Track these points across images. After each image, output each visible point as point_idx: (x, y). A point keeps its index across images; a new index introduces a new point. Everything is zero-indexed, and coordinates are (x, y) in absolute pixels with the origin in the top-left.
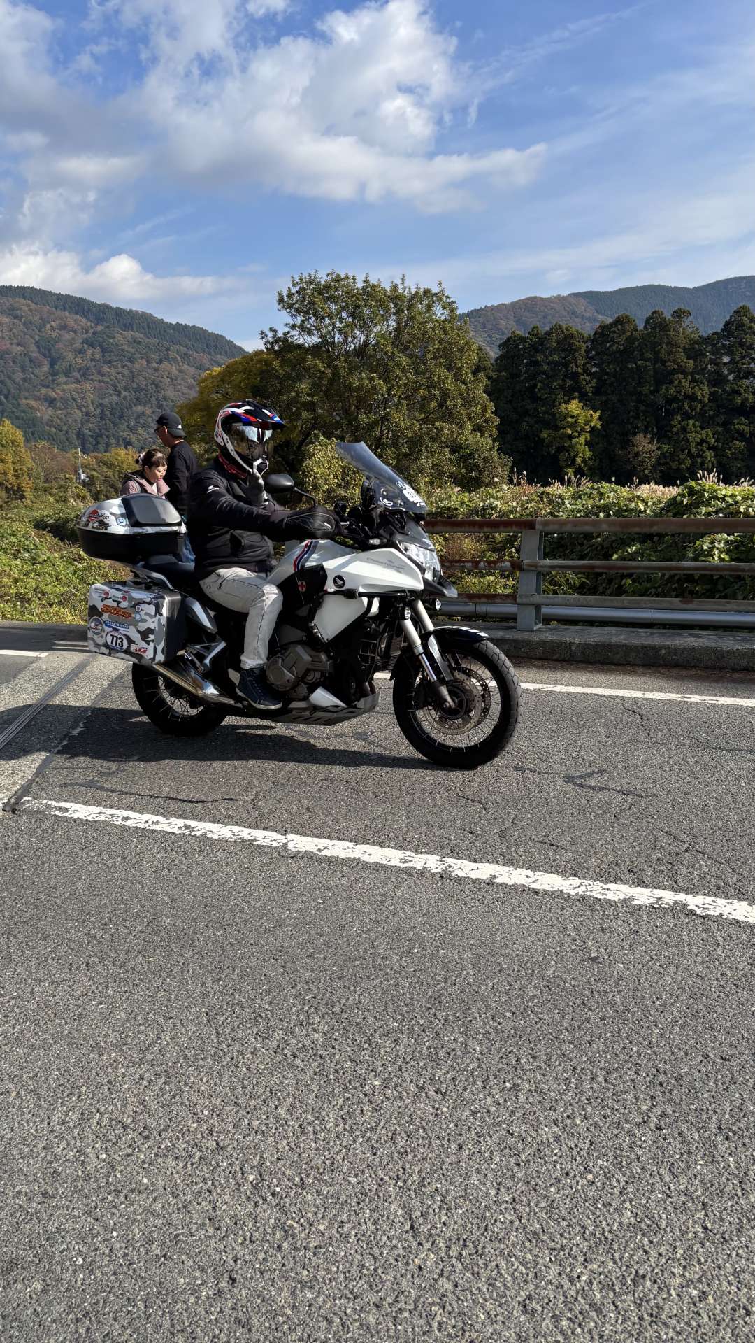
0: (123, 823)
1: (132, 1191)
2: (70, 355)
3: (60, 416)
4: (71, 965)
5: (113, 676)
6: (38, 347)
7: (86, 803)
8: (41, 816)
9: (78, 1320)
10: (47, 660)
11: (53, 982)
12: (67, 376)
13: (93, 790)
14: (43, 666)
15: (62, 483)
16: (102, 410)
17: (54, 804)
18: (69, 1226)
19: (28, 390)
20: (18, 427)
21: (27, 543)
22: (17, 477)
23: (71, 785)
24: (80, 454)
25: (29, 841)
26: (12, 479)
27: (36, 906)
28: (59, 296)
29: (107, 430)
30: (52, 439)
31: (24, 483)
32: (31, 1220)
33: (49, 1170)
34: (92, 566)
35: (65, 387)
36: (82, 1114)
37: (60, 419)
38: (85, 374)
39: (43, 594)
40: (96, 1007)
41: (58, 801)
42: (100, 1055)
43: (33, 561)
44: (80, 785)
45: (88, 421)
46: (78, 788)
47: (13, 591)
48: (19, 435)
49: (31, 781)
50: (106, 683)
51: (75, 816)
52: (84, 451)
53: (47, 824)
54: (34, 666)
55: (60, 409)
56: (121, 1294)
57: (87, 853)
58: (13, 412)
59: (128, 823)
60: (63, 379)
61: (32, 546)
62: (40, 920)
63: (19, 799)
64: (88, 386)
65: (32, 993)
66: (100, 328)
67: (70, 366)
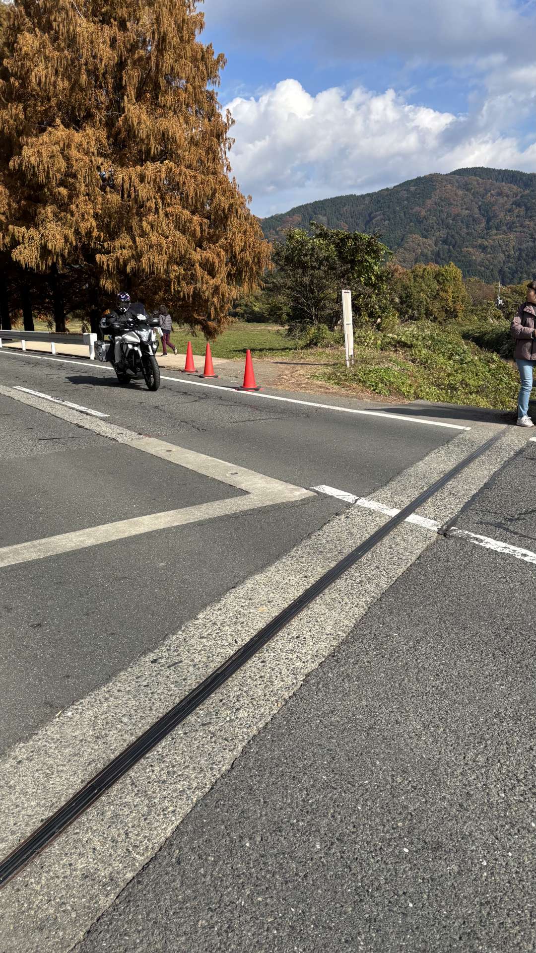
0: (522, 558)
1: (524, 828)
2: (502, 215)
3: (489, 259)
4: (482, 651)
5: (517, 449)
6: (480, 210)
7: (495, 538)
8: (464, 542)
9: (482, 904)
10: (470, 433)
11: (469, 661)
12: (497, 229)
13: (501, 530)
14: (468, 437)
15: (485, 306)
16: (520, 254)
17: (473, 535)
18: (477, 834)
19: (469, 241)
20: (459, 267)
21: (458, 349)
22: (454, 302)
23: (485, 523)
24: (500, 285)
25: (455, 558)
26: (451, 304)
27: (459, 604)
28: (500, 171)
29: (521, 268)
30: (481, 275)
31: (458, 306)
32: (452, 820)
33: (465, 790)
34: (500, 367)
35: (495, 237)
36: (487, 759)
37: (489, 261)
38: (511, 227)
39: (467, 385)
40: (499, 687)
41: (476, 533)
42: (502, 722)
43: (461, 362)
44: (492, 525)
45: (509, 262)
46: (490, 527)
47: (446, 382)
48: (459, 272)
49: (458, 516)
50: (512, 453)
51: (488, 546)
52: (503, 284)
53: (468, 548)
54: (462, 435)
55: (489, 253)
56: (513, 899)
57: (496, 574)
58: (457, 257)
59: (526, 559)
60: (495, 231)
61: (462, 351)
62: (461, 615)
63: (449, 527)
64: (512, 236)
65: (455, 665)
66: (527, 192)
67: (501, 222)
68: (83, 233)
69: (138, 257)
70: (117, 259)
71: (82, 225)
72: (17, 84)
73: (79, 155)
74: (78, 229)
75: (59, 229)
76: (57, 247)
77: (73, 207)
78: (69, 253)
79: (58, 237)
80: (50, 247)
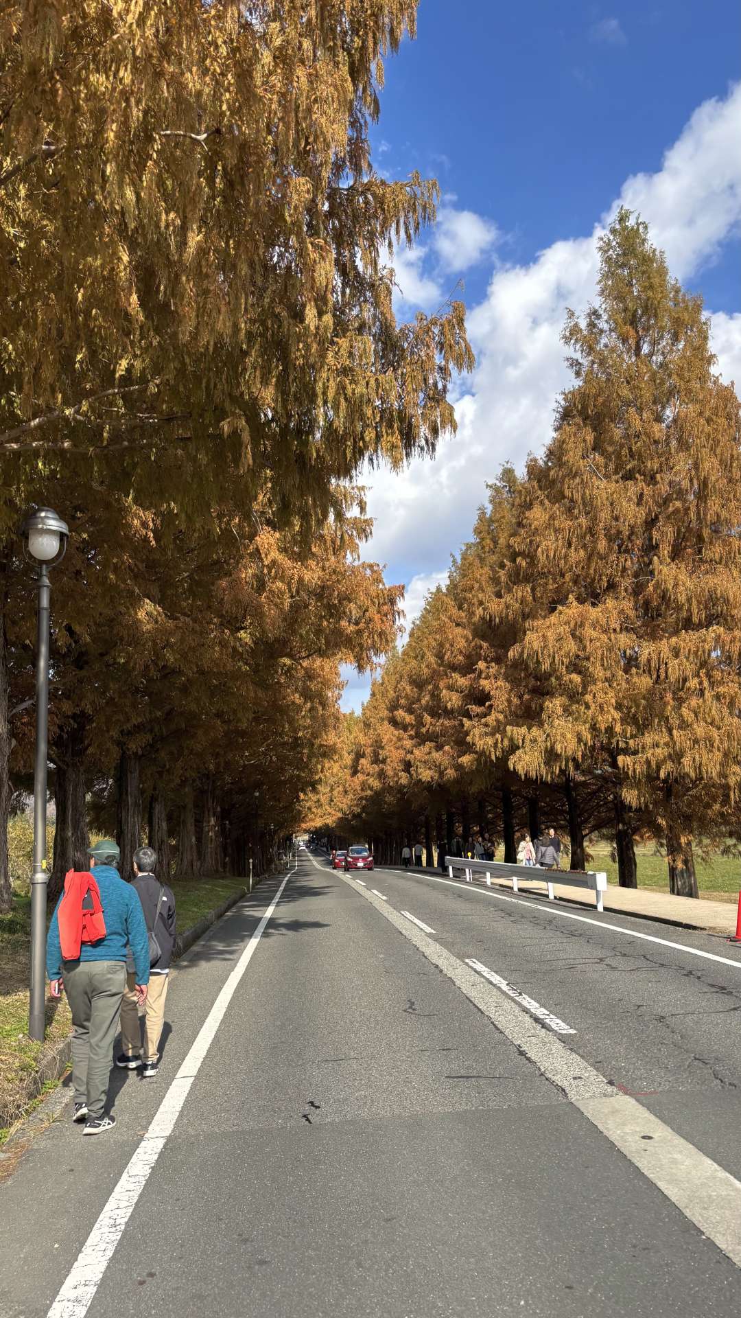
68: (603, 728)
69: (677, 757)
70: (648, 762)
71: (600, 718)
72: (524, 564)
73: (594, 634)
74: (595, 724)
75: (570, 725)
76: (568, 749)
77: (588, 698)
78: (583, 756)
79: (569, 736)
80: (559, 751)
